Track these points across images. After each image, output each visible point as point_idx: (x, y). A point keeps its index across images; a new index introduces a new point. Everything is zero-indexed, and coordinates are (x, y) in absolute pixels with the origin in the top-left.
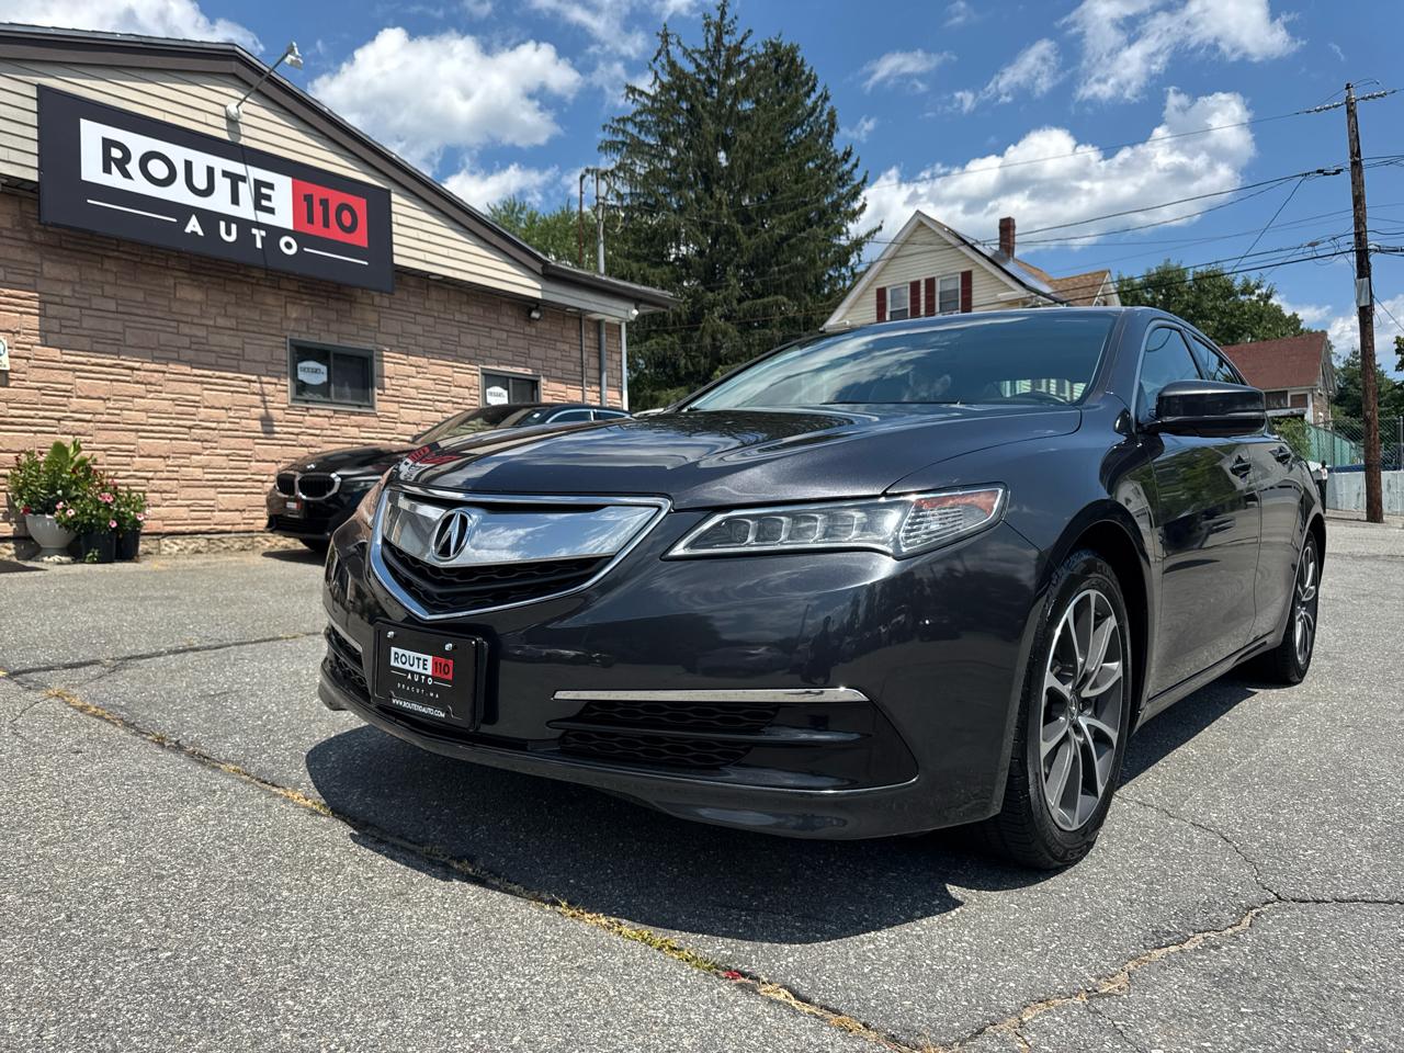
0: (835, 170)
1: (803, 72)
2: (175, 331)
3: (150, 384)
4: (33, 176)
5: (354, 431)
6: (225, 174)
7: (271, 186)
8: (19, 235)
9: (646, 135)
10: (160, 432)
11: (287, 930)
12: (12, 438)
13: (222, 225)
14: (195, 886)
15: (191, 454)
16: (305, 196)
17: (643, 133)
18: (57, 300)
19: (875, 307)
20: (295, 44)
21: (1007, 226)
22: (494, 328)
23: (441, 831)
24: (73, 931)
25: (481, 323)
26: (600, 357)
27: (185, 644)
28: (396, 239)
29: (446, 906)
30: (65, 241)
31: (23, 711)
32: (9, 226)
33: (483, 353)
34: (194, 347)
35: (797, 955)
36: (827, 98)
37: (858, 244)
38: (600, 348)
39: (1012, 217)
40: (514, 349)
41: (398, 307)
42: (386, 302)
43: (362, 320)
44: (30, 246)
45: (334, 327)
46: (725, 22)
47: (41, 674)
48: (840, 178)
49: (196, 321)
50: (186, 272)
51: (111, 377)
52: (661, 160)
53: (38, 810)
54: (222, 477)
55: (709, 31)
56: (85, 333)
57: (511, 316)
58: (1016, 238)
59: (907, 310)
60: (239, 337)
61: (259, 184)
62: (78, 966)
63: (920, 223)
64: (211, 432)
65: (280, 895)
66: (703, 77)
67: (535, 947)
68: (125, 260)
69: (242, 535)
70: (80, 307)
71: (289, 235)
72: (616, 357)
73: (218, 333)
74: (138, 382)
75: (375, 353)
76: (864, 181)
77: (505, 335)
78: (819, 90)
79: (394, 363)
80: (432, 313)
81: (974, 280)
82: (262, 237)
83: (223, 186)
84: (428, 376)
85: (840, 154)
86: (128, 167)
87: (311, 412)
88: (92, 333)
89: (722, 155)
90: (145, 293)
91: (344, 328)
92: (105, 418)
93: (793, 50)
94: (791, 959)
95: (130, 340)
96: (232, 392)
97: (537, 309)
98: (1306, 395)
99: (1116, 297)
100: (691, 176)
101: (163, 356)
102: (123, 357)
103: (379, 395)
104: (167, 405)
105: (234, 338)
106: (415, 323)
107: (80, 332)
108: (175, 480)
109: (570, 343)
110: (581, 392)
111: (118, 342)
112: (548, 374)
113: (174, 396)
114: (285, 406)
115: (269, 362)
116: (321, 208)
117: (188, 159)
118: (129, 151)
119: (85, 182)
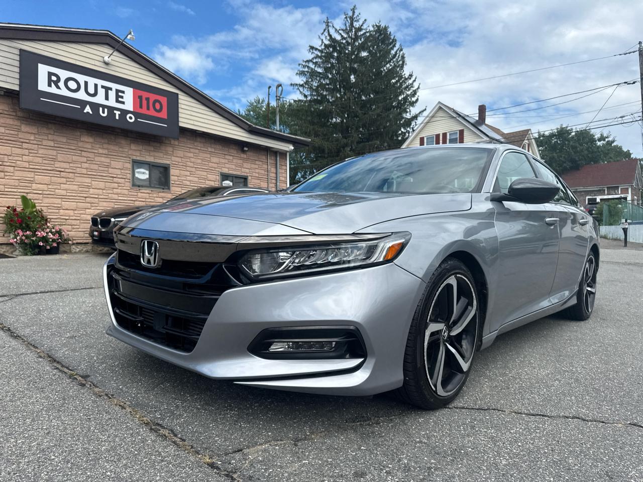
0: (405, 83)
1: (390, 39)
2: (80, 155)
3: (68, 178)
4: (17, 88)
5: (160, 200)
6: (103, 87)
7: (123, 92)
8: (11, 113)
9: (318, 67)
10: (72, 199)
12: (6, 201)
13: (101, 109)
15: (86, 209)
16: (139, 96)
17: (316, 67)
18: (27, 141)
20: (132, 30)
22: (227, 155)
25: (221, 152)
26: (276, 168)
27: (49, 289)
28: (180, 115)
30: (32, 116)
32: (8, 109)
33: (221, 166)
34: (88, 162)
36: (401, 50)
37: (415, 117)
38: (276, 164)
39: (485, 104)
40: (236, 164)
41: (182, 145)
42: (176, 143)
43: (165, 150)
44: (17, 118)
45: (152, 154)
46: (355, 16)
48: (407, 87)
49: (89, 150)
50: (86, 129)
51: (51, 175)
52: (324, 80)
55: (347, 20)
57: (233, 149)
58: (486, 113)
60: (108, 157)
61: (117, 91)
63: (440, 108)
64: (95, 199)
66: (344, 41)
68: (59, 124)
70: (38, 145)
71: (131, 113)
72: (284, 167)
73: (99, 156)
74: (63, 177)
75: (171, 165)
76: (418, 88)
77: (231, 158)
78: (397, 46)
79: (180, 170)
80: (197, 147)
81: (465, 132)
82: (119, 114)
83: (101, 92)
84: (195, 176)
85: (407, 75)
86: (59, 84)
87: (141, 191)
88: (43, 156)
89: (352, 77)
90: (67, 139)
91: (156, 154)
92: (48, 192)
93: (386, 28)
95: (60, 159)
96: (105, 182)
97: (246, 146)
98: (628, 188)
99: (533, 140)
100: (338, 86)
101: (74, 166)
102: (56, 166)
103: (172, 184)
104: (75, 187)
105: (107, 159)
106: (190, 152)
107: (37, 155)
108: (78, 220)
109: (262, 161)
110: (267, 184)
111: (54, 160)
112: (252, 175)
113: (78, 183)
114: (129, 188)
115: (122, 169)
116: (146, 102)
117: (86, 80)
118: (59, 77)
119: (39, 91)
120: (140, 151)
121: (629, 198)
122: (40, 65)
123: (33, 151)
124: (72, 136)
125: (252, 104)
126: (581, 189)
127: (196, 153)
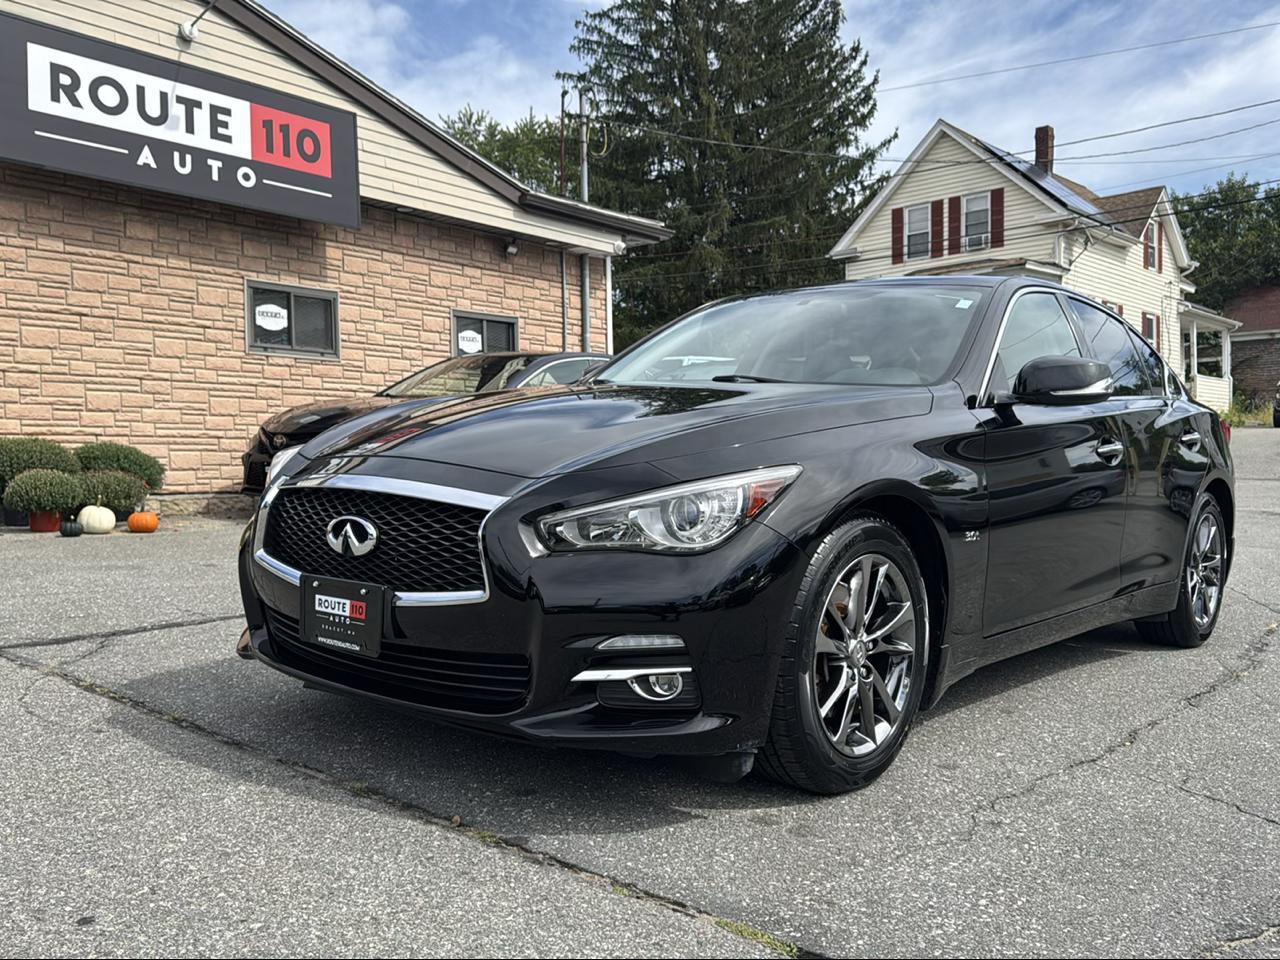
0: (844, 69)
2: (125, 272)
3: (99, 331)
5: (317, 382)
6: (180, 100)
7: (227, 112)
9: (624, 32)
10: (109, 384)
11: (365, 905)
13: (176, 155)
14: (263, 863)
15: (141, 407)
16: (264, 121)
17: (621, 33)
19: (890, 230)
21: (1044, 137)
22: (467, 265)
23: (488, 813)
24: (161, 903)
25: (450, 259)
26: (583, 296)
27: (167, 618)
28: (362, 167)
29: (512, 885)
30: (11, 175)
31: (27, 688)
34: (147, 289)
35: (866, 937)
37: (870, 155)
38: (583, 286)
39: (1051, 126)
40: (488, 288)
41: (366, 243)
42: (350, 238)
43: (326, 258)
45: (294, 266)
47: (29, 650)
48: (848, 78)
49: (148, 260)
50: (134, 206)
51: (58, 324)
52: (641, 64)
53: (82, 789)
54: (174, 432)
56: (30, 275)
57: (484, 251)
58: (1055, 149)
59: (927, 233)
60: (192, 277)
61: (215, 110)
62: (177, 935)
63: (943, 135)
64: (163, 383)
65: (347, 872)
67: (607, 925)
68: (73, 195)
69: (196, 496)
70: (26, 248)
71: (248, 166)
72: (600, 294)
73: (169, 275)
74: (89, 330)
75: (339, 294)
76: (875, 81)
77: (478, 273)
79: (360, 306)
80: (398, 249)
81: (1005, 195)
82: (219, 168)
83: (177, 111)
84: (396, 320)
85: (847, 50)
86: (77, 94)
87: (271, 361)
88: (38, 275)
89: (712, 55)
90: (94, 232)
91: (306, 267)
92: (52, 369)
94: (860, 942)
95: (76, 285)
96: (185, 339)
97: (513, 243)
99: (1173, 218)
100: (676, 80)
101: (112, 300)
102: (70, 302)
103: (343, 341)
104: (117, 354)
105: (187, 280)
106: (382, 261)
107: (25, 274)
109: (549, 280)
110: (561, 335)
111: (66, 286)
112: (526, 315)
113: (123, 344)
114: (242, 354)
115: (225, 306)
116: (281, 135)
117: (141, 84)
118: (78, 77)
119: (31, 111)
120: (266, 259)
122: (30, 45)
123: (14, 265)
124: (105, 226)
127: (395, 264)
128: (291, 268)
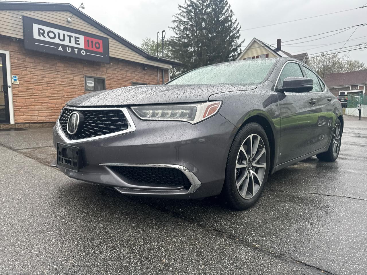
2: (57, 74)
3: (52, 87)
4: (22, 38)
6: (68, 35)
7: (79, 38)
8: (20, 52)
9: (183, 18)
10: (54, 98)
12: (20, 100)
13: (67, 48)
15: (62, 103)
16: (87, 40)
18: (29, 67)
21: (279, 42)
22: (135, 72)
25: (132, 70)
28: (110, 50)
31: (15, 156)
32: (17, 49)
33: (133, 78)
34: (62, 78)
36: (230, 7)
38: (163, 76)
39: (281, 39)
40: (140, 77)
41: (111, 67)
42: (108, 66)
43: (102, 70)
44: (23, 54)
45: (95, 72)
49: (62, 71)
50: (59, 60)
51: (42, 85)
52: (187, 25)
56: (36, 75)
57: (139, 68)
58: (282, 43)
60: (72, 75)
61: (76, 38)
63: (255, 41)
64: (66, 98)
66: (198, 3)
68: (45, 57)
70: (35, 69)
71: (83, 50)
72: (167, 78)
73: (67, 74)
74: (49, 87)
75: (106, 78)
77: (138, 74)
78: (228, 5)
79: (110, 81)
80: (119, 68)
81: (269, 55)
82: (77, 51)
83: (67, 38)
84: (119, 84)
85: (234, 22)
86: (44, 35)
87: (90, 93)
88: (38, 75)
89: (203, 23)
90: (50, 65)
91: (98, 72)
92: (41, 95)
95: (47, 76)
96: (71, 88)
97: (146, 67)
98: (363, 86)
100: (195, 29)
101: (54, 80)
102: (45, 80)
103: (107, 89)
104: (56, 92)
106: (116, 71)
107: (35, 74)
108: (58, 109)
109: (155, 75)
111: (44, 77)
112: (149, 83)
113: (57, 90)
114: (84, 92)
115: (80, 81)
116: (91, 43)
117: (59, 32)
118: (44, 31)
119: (35, 39)
120: (89, 71)
121: (364, 92)
122: (33, 24)
124: (52, 64)
125: (144, 41)
126: (336, 87)
127: (119, 71)
128: (95, 73)
